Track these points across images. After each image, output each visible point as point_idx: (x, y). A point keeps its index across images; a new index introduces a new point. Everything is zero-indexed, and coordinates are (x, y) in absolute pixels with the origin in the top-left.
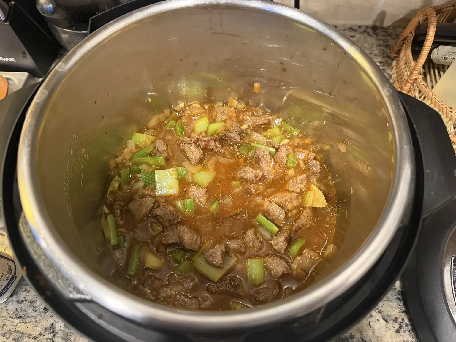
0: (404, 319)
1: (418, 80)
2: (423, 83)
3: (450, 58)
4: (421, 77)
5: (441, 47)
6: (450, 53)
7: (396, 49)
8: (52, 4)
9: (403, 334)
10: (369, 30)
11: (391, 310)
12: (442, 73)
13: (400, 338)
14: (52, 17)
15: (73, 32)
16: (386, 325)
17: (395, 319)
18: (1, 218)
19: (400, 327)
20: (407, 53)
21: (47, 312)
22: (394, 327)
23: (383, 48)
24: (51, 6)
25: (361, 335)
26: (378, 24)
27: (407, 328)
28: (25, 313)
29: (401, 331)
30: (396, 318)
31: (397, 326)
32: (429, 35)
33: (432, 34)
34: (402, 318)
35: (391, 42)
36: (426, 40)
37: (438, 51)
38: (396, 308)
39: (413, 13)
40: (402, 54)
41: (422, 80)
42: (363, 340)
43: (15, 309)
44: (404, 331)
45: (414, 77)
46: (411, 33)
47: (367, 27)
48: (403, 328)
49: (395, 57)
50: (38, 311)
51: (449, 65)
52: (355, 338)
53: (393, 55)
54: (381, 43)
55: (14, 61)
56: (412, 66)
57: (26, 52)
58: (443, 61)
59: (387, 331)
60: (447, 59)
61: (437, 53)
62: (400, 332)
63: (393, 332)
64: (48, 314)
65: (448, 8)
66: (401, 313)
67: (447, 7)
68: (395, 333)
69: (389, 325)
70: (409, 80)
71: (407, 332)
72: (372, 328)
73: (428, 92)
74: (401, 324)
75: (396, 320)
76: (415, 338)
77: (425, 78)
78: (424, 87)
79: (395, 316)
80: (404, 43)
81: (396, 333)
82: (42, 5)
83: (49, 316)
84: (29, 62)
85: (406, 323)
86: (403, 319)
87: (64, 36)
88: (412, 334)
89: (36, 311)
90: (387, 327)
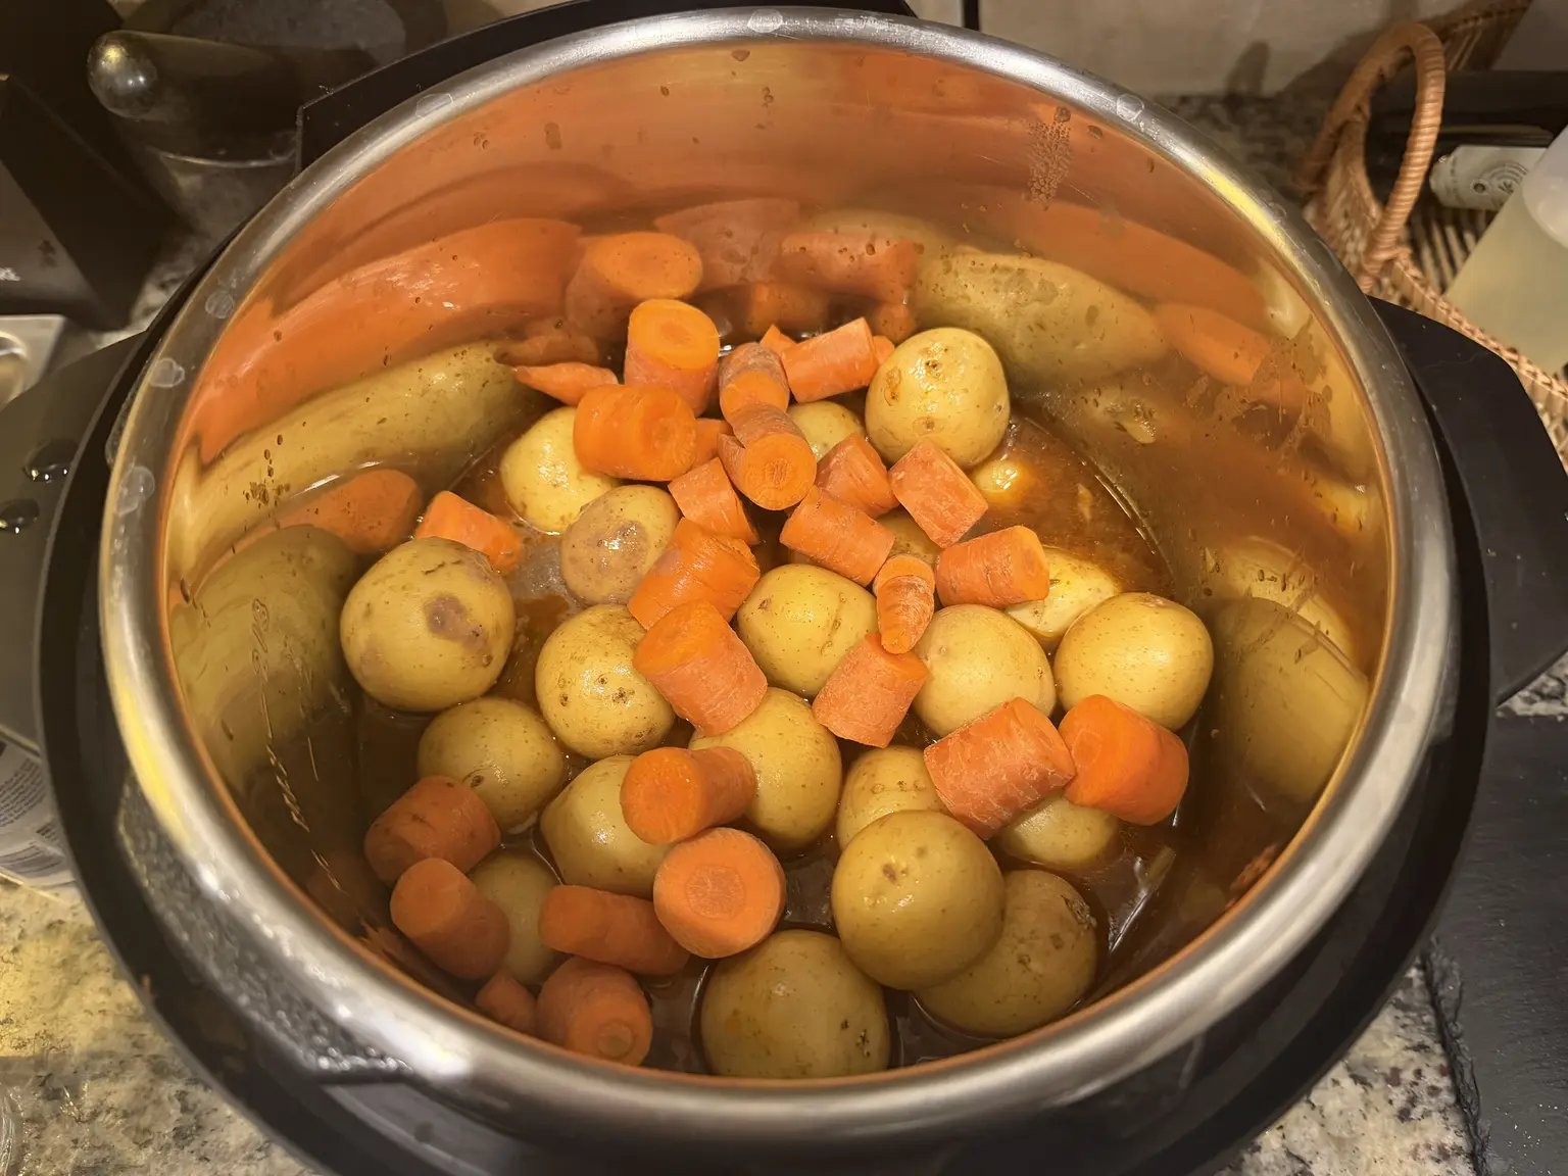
0: (1423, 1073)
1: (1397, 264)
2: (1414, 272)
3: (1494, 185)
4: (1404, 253)
5: (1461, 151)
6: (1492, 168)
7: (1312, 165)
8: (144, 75)
9: (1425, 1122)
10: (1217, 109)
11: (1374, 1044)
12: (1469, 237)
13: (1415, 1138)
14: (147, 117)
15: (217, 168)
16: (1363, 1095)
17: (1392, 1073)
18: (4, 825)
19: (1413, 1101)
20: (1352, 179)
21: (188, 1145)
22: (1391, 1102)
23: (1266, 165)
24: (141, 79)
25: (1284, 1137)
26: (1243, 87)
27: (1433, 1100)
28: (107, 1154)
29: (1417, 1112)
30: (1396, 1071)
31: (1399, 1097)
32: (1425, 114)
33: (1432, 109)
34: (1413, 1067)
35: (1294, 144)
36: (1413, 131)
37: (1454, 163)
38: (1392, 1035)
39: (1359, 46)
40: (1334, 181)
41: (1409, 263)
42: (1289, 1154)
43: (72, 1144)
44: (1426, 1114)
45: (1383, 256)
46: (1359, 109)
47: (1207, 99)
48: (1422, 1103)
49: (1311, 194)
50: (155, 1142)
51: (1492, 208)
52: (1262, 1151)
53: (1305, 187)
54: (1260, 148)
55: (12, 277)
56: (1373, 220)
57: (55, 242)
58: (1472, 199)
59: (1368, 1116)
60: (1484, 188)
61: (1449, 173)
62: (1412, 1116)
63: (1389, 1117)
64: (192, 1152)
65: (1471, 24)
66: (1412, 1054)
67: (1466, 21)
68: (1394, 1122)
69: (1372, 1096)
70: (1367, 267)
71: (1436, 1116)
72: (1317, 1111)
73: (1432, 301)
74: (1415, 1089)
75: (1394, 1078)
76: (1463, 1134)
77: (1417, 258)
78: (1416, 285)
79: (1392, 1064)
80: (1335, 147)
81: (1399, 1121)
82: (111, 77)
83: (194, 1158)
84: (64, 276)
85: (1429, 1084)
86: (1418, 1073)
87: (186, 183)
88: (1454, 1119)
89: (148, 1143)
90: (1367, 1104)
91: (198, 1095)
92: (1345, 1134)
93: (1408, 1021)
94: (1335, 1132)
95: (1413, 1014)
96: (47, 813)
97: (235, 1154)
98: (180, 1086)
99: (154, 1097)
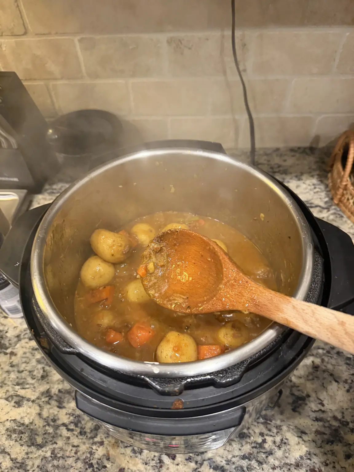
1: (348, 186)
7: (330, 164)
10: (308, 151)
11: (341, 373)
13: (351, 396)
16: (338, 385)
17: (345, 380)
19: (351, 388)
20: (338, 166)
21: (44, 379)
22: (345, 387)
25: (317, 394)
26: (314, 146)
28: (25, 380)
29: (352, 390)
31: (347, 386)
34: (351, 379)
35: (326, 159)
38: (345, 371)
40: (335, 167)
41: (350, 185)
42: (318, 398)
43: (17, 378)
45: (344, 183)
47: (305, 148)
50: (36, 378)
52: (311, 397)
53: (329, 169)
54: (318, 160)
56: (342, 174)
59: (339, 390)
62: (350, 391)
63: (344, 391)
66: (350, 376)
69: (340, 386)
70: (341, 186)
72: (325, 388)
74: (351, 384)
78: (352, 190)
79: (346, 378)
80: (335, 159)
81: (347, 392)
83: (45, 383)
89: (34, 379)
90: (339, 388)
91: (47, 368)
92: (333, 395)
93: (350, 368)
94: (330, 394)
95: (351, 366)
96: (18, 297)
97: (55, 382)
98: (43, 366)
99: (37, 368)
